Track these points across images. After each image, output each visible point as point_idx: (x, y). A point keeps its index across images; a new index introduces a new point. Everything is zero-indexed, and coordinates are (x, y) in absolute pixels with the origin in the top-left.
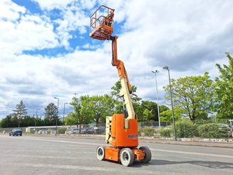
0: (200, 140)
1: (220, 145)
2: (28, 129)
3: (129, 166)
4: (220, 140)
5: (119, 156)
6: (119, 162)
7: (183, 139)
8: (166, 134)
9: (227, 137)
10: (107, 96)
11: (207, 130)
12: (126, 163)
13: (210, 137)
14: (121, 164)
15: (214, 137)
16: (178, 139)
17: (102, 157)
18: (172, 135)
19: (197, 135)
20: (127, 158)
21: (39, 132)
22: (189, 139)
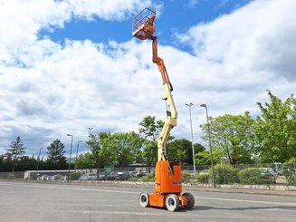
0: (241, 186)
1: (261, 192)
2: (27, 174)
3: (175, 211)
4: (262, 187)
5: (164, 202)
6: (165, 208)
7: (222, 186)
8: (204, 180)
9: (268, 183)
10: (134, 134)
11: (248, 175)
12: (171, 208)
13: (251, 183)
14: (167, 209)
15: (256, 183)
16: (218, 186)
17: (146, 204)
18: (210, 181)
19: (238, 182)
20: (173, 204)
21: (42, 178)
22: (229, 186)
